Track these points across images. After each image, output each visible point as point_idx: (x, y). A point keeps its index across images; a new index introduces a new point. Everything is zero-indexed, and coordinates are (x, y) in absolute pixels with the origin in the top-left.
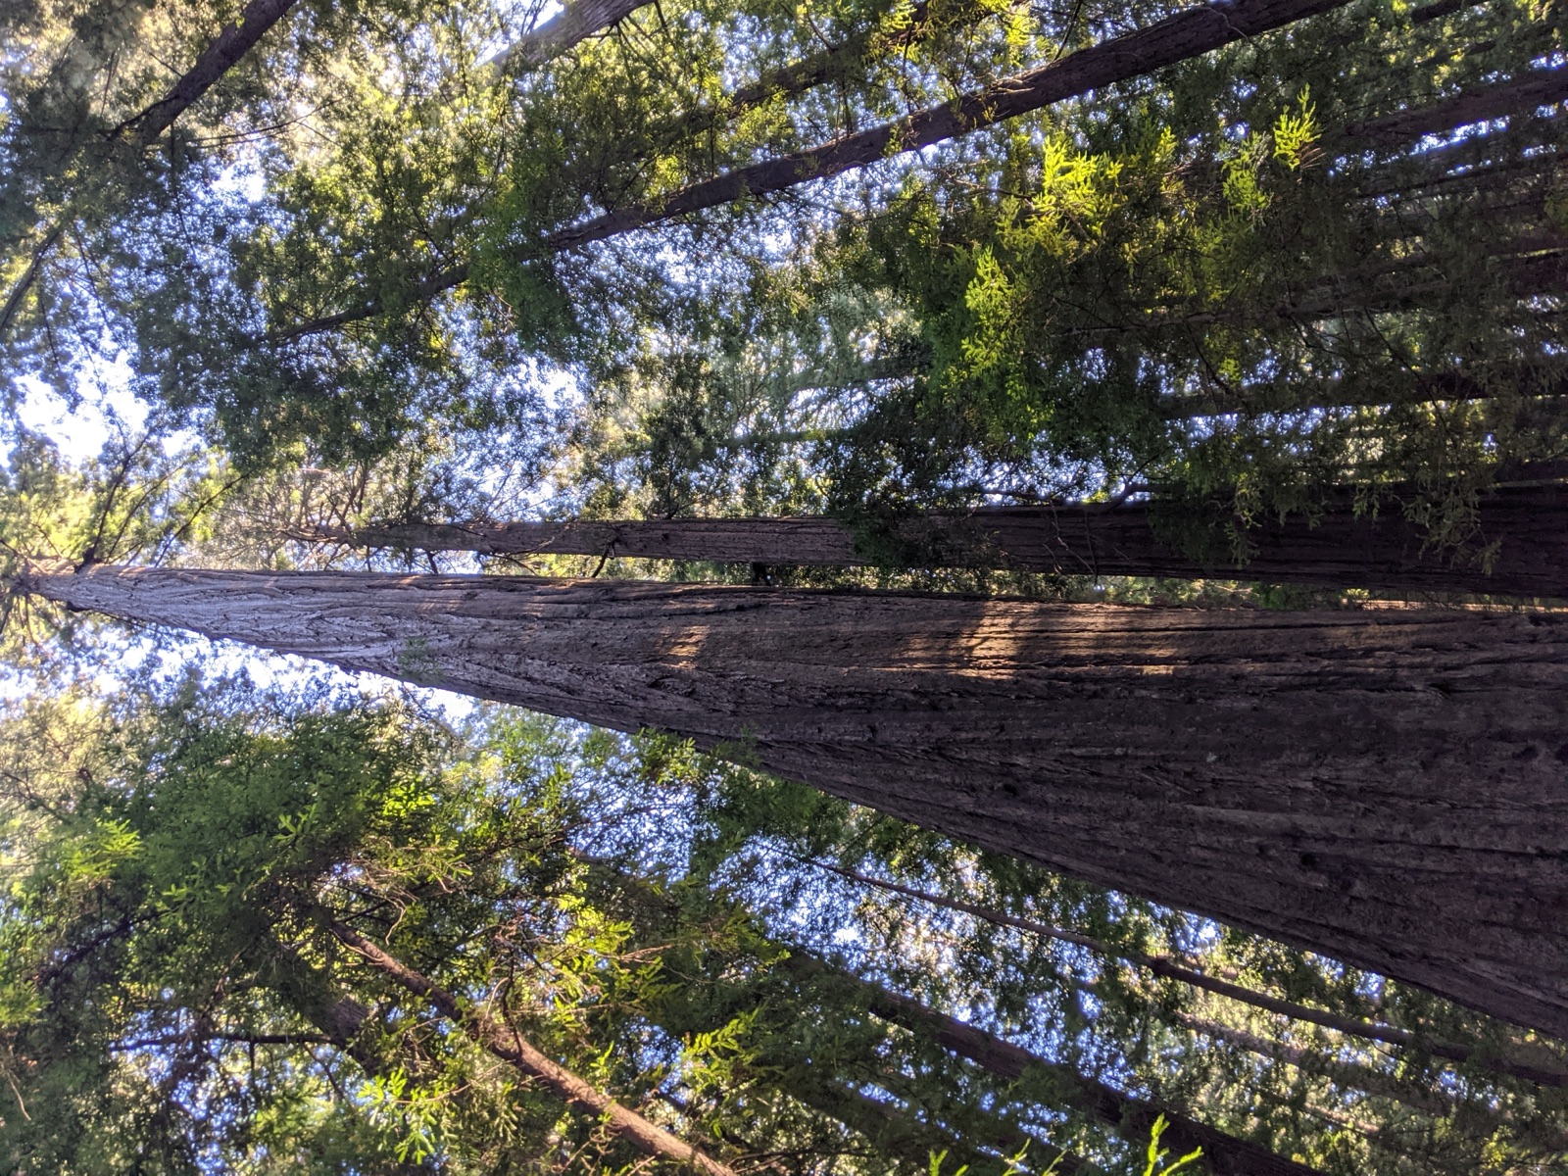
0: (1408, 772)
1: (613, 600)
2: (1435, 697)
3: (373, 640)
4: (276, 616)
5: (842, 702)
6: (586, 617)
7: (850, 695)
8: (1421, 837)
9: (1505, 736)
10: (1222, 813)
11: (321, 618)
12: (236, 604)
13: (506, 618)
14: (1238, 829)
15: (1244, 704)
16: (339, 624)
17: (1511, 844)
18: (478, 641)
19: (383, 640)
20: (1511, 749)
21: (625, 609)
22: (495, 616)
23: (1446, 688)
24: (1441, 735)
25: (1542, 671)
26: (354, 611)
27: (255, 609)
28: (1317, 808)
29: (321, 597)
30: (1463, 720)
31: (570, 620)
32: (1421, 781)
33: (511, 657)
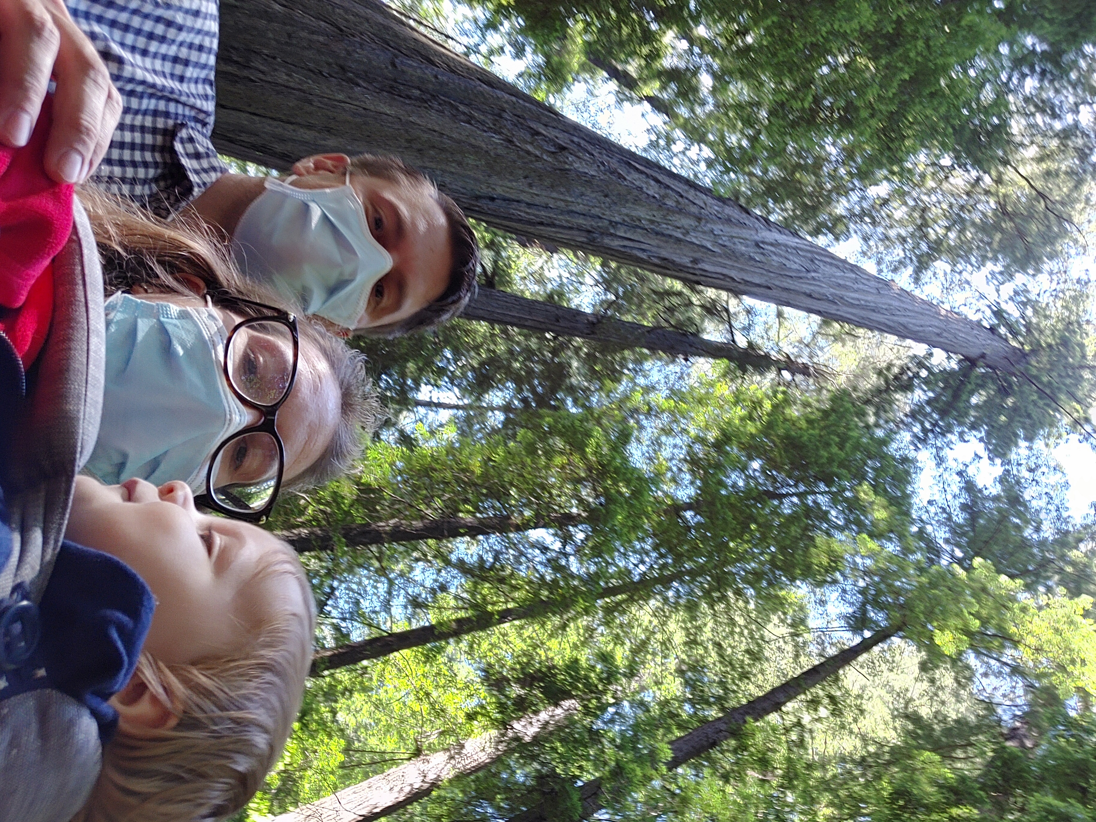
1: (589, 232)
3: (772, 244)
4: (841, 282)
5: (417, 93)
6: (611, 222)
7: (409, 97)
11: (808, 271)
12: (869, 298)
13: (670, 236)
16: (795, 264)
18: (693, 223)
19: (763, 242)
21: (581, 221)
22: (678, 240)
26: (783, 271)
27: (856, 291)
29: (806, 288)
31: (623, 223)
33: (670, 203)
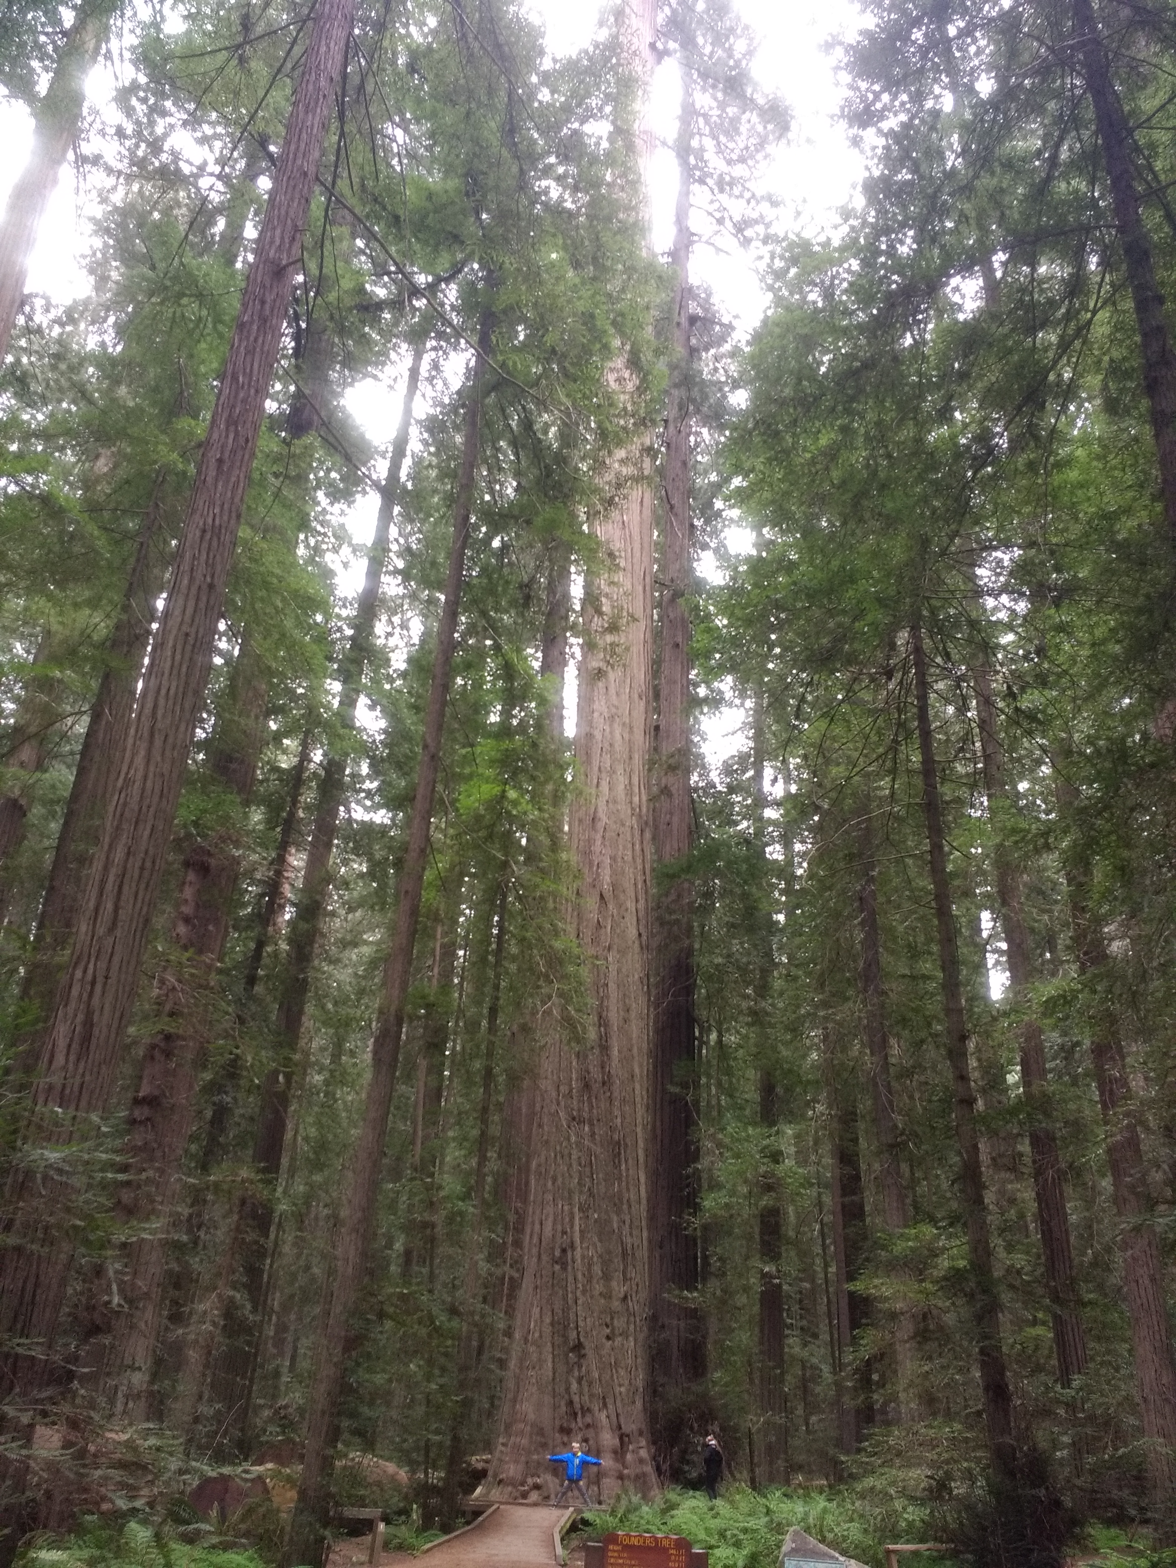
0: (598, 1288)
2: (622, 1295)
8: (579, 1294)
9: (612, 1318)
10: (577, 1221)
14: (572, 1227)
15: (615, 1226)
17: (581, 1323)
20: (608, 1320)
23: (625, 1297)
24: (610, 1297)
25: (632, 1327)
28: (583, 1257)
30: (616, 1304)
32: (596, 1293)
